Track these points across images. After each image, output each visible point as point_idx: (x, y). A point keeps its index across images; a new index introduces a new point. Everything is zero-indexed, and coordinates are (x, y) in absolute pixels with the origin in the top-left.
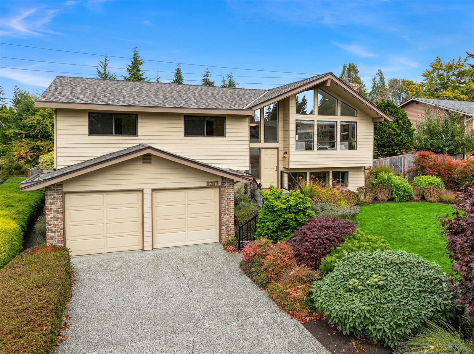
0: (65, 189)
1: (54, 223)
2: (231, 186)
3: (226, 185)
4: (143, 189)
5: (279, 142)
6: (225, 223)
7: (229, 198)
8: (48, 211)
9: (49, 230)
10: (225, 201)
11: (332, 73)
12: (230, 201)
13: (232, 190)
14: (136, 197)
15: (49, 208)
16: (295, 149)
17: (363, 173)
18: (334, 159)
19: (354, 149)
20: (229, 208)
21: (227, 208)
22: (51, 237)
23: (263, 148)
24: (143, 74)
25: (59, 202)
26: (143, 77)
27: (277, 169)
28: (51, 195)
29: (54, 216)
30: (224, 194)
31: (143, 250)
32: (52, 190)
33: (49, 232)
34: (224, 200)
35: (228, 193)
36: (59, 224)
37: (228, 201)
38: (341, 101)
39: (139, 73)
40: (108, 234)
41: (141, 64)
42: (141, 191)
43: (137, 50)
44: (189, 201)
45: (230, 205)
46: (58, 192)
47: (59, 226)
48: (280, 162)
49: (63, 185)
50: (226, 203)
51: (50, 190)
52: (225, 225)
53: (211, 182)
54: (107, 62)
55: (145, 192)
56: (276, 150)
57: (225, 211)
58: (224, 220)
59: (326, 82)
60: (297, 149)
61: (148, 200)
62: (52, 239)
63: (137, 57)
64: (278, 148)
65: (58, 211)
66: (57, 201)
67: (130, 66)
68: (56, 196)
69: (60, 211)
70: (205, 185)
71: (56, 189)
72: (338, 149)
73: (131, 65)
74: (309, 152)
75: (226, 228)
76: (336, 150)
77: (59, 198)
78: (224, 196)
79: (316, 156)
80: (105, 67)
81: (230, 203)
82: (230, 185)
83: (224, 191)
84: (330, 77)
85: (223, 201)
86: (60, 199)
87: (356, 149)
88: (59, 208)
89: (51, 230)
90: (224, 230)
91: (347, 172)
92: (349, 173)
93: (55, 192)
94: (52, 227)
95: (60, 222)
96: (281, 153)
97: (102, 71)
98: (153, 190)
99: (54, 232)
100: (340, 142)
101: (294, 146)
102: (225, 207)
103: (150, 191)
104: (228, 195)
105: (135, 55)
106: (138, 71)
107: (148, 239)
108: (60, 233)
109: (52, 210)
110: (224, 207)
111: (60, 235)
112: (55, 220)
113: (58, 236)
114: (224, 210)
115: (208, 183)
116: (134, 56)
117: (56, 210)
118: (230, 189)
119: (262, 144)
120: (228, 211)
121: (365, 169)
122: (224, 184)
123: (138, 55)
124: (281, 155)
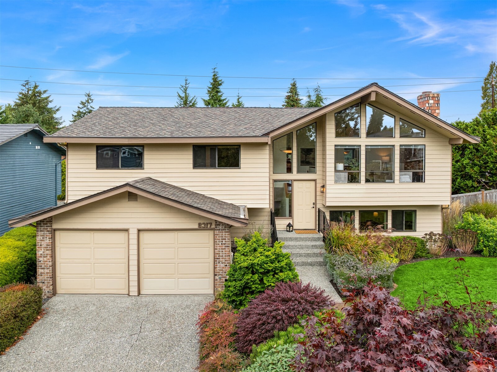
0: (55, 226)
1: (44, 259)
2: (227, 229)
3: (220, 227)
4: (129, 229)
5: (316, 173)
6: (218, 272)
7: (224, 243)
8: (39, 247)
9: (39, 266)
10: (219, 247)
11: (377, 84)
12: (225, 246)
13: (227, 233)
14: (122, 236)
15: (39, 244)
16: (333, 182)
17: (440, 213)
18: (390, 195)
19: (422, 181)
20: (224, 255)
21: (221, 255)
22: (41, 273)
23: (295, 180)
24: (222, 95)
25: (48, 238)
26: (222, 98)
27: (314, 206)
28: (41, 231)
29: (44, 252)
30: (218, 238)
31: (128, 295)
32: (42, 227)
33: (39, 269)
34: (218, 245)
35: (222, 237)
36: (48, 261)
37: (222, 246)
38: (400, 118)
39: (219, 94)
40: (96, 274)
41: (220, 85)
42: (127, 230)
43: (216, 70)
44: (179, 244)
45: (225, 251)
46: (47, 229)
47: (48, 263)
48: (318, 198)
49: (53, 222)
50: (220, 249)
51: (41, 226)
52: (219, 275)
53: (203, 224)
54: (187, 86)
55: (131, 231)
56: (313, 183)
57: (219, 259)
58: (218, 269)
59: (369, 95)
60: (336, 182)
61: (134, 242)
62: (42, 275)
63: (216, 78)
64: (315, 180)
65: (47, 247)
66: (47, 238)
67: (210, 88)
68: (46, 232)
69: (49, 248)
70: (196, 226)
71: (45, 225)
72: (397, 182)
73: (211, 86)
74: (353, 186)
75: (220, 278)
76: (394, 182)
77: (48, 234)
78: (218, 241)
79: (364, 191)
80: (186, 90)
81: (224, 249)
82: (225, 227)
83: (218, 235)
84: (374, 88)
85: (217, 247)
86: (49, 236)
87: (424, 182)
88: (48, 245)
89: (41, 266)
90: (218, 281)
91: (415, 211)
92: (418, 213)
93: (44, 229)
94: (42, 264)
95: (49, 259)
96: (319, 186)
97: (183, 95)
98: (139, 231)
99: (44, 269)
100: (398, 173)
101: (333, 178)
102: (220, 254)
103: (136, 232)
104: (222, 239)
105: (214, 75)
106: (217, 92)
107: (134, 283)
108: (48, 270)
109: (42, 246)
110: (217, 254)
111: (48, 272)
112: (44, 257)
113: (47, 273)
114: (218, 257)
115: (200, 224)
116: (213, 77)
117: (45, 246)
118: (225, 232)
119: (294, 175)
120: (222, 258)
121: (442, 209)
122: (218, 226)
123: (218, 76)
124: (319, 189)
